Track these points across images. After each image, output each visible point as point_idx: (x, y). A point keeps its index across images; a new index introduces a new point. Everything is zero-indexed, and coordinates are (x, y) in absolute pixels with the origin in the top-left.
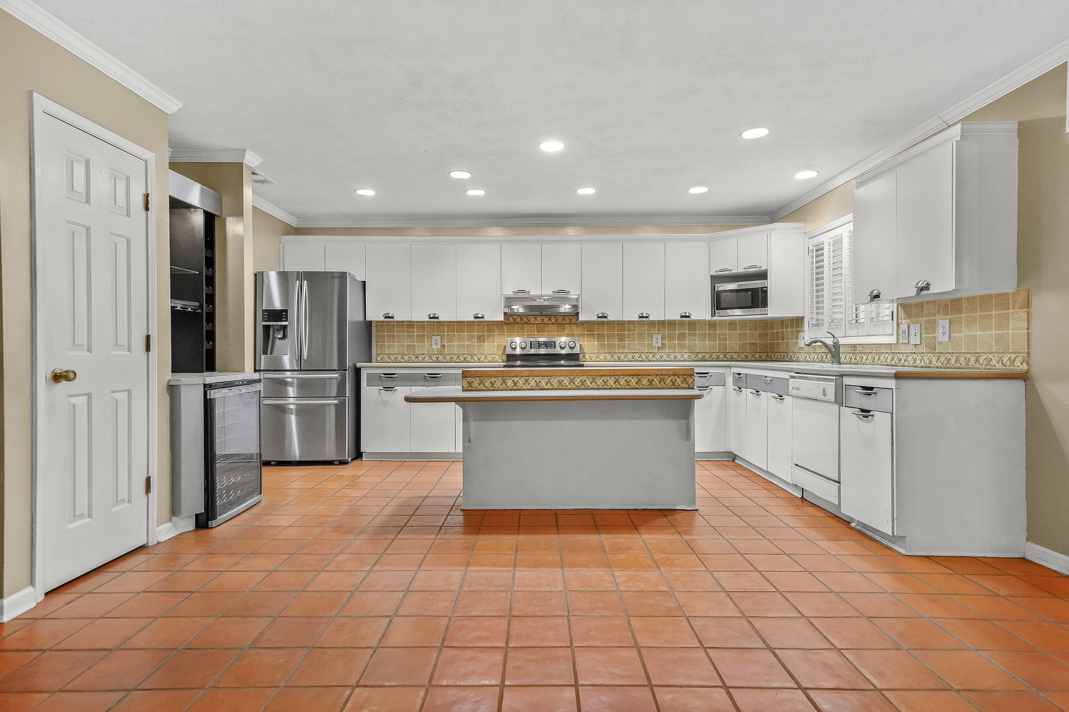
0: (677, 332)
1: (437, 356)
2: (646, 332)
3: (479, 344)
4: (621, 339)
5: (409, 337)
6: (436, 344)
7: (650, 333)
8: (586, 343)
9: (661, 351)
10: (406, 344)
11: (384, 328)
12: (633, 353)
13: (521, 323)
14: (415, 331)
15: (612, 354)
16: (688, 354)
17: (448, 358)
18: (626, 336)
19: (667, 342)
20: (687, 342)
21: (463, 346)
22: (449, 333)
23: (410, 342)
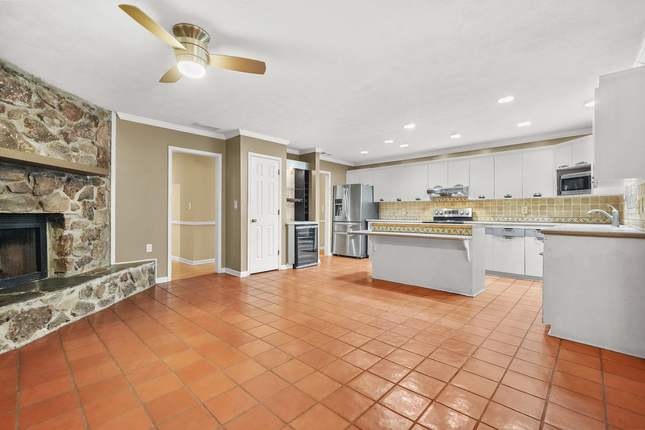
0: (539, 205)
1: (404, 217)
2: (517, 205)
4: (500, 209)
5: (393, 209)
6: (404, 212)
7: (519, 206)
8: (478, 211)
9: (527, 216)
11: (384, 205)
12: (507, 217)
14: (396, 206)
15: (494, 218)
16: (548, 218)
17: (409, 218)
18: (503, 208)
19: (532, 211)
20: (547, 211)
21: (416, 213)
23: (393, 211)
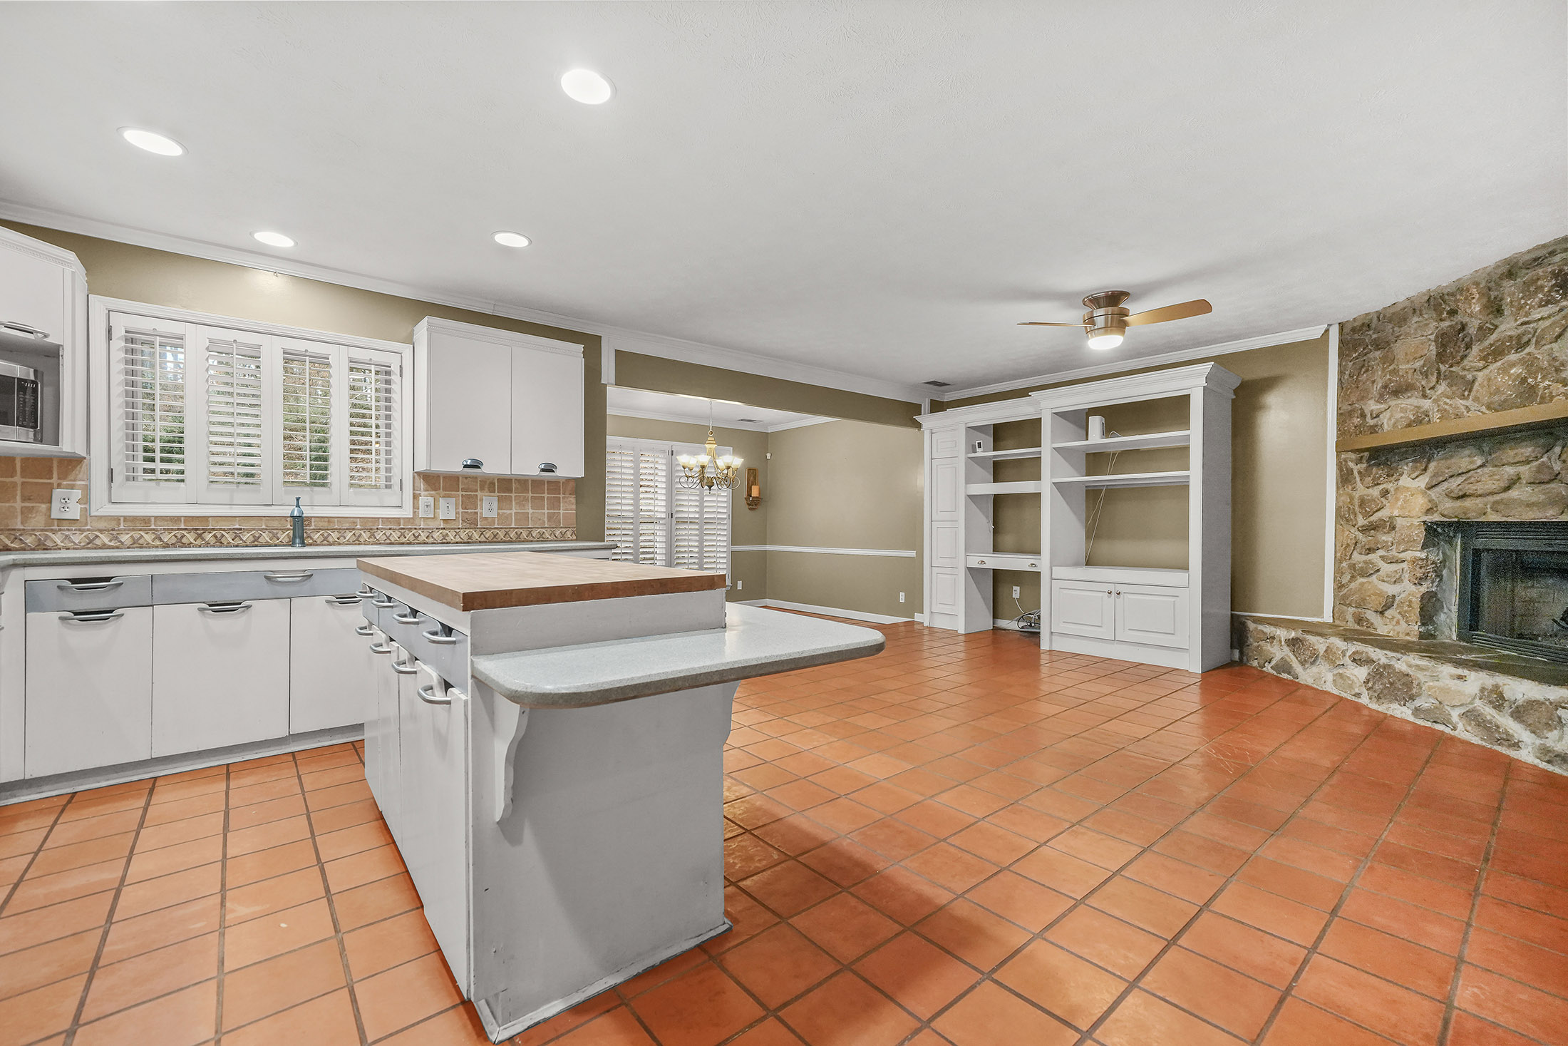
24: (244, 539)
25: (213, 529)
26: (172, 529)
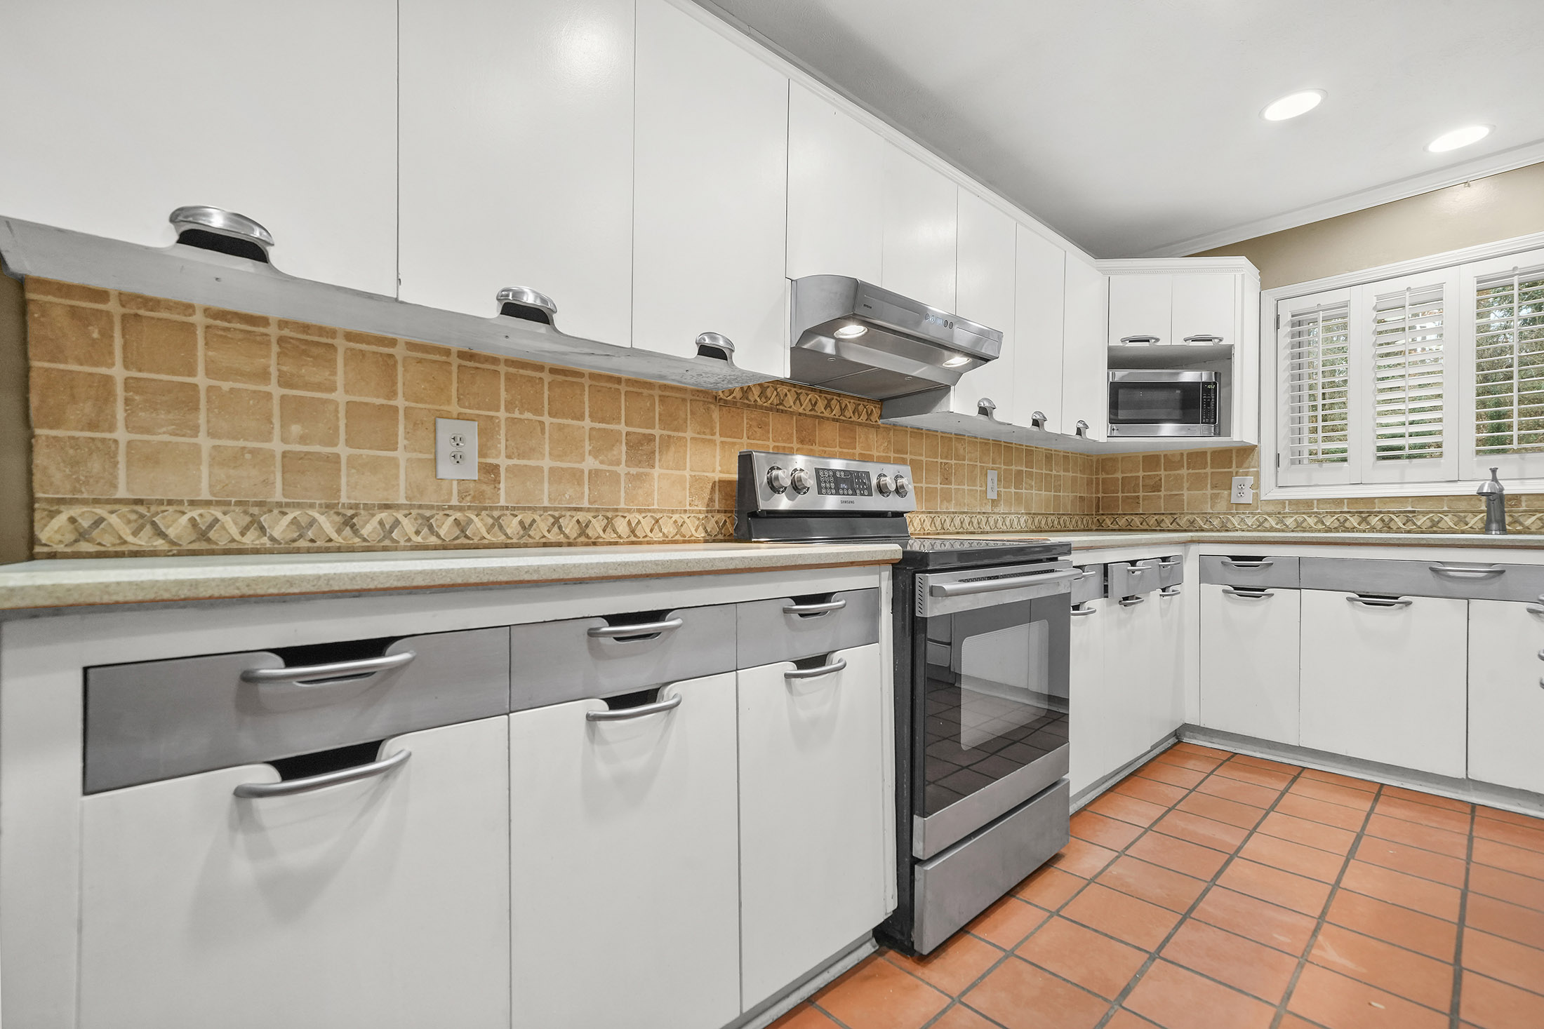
0: (1014, 468)
1: (458, 515)
2: (979, 464)
3: (634, 471)
5: (294, 410)
6: (457, 458)
7: (983, 467)
9: (996, 510)
10: (277, 446)
11: (107, 335)
13: (761, 407)
14: (340, 379)
15: (933, 516)
16: (1025, 516)
17: (512, 526)
18: (953, 471)
19: (1002, 490)
20: (1023, 490)
21: (576, 476)
22: (517, 415)
23: (303, 439)
24: (1419, 524)
25: (1380, 512)
26: (1335, 513)
